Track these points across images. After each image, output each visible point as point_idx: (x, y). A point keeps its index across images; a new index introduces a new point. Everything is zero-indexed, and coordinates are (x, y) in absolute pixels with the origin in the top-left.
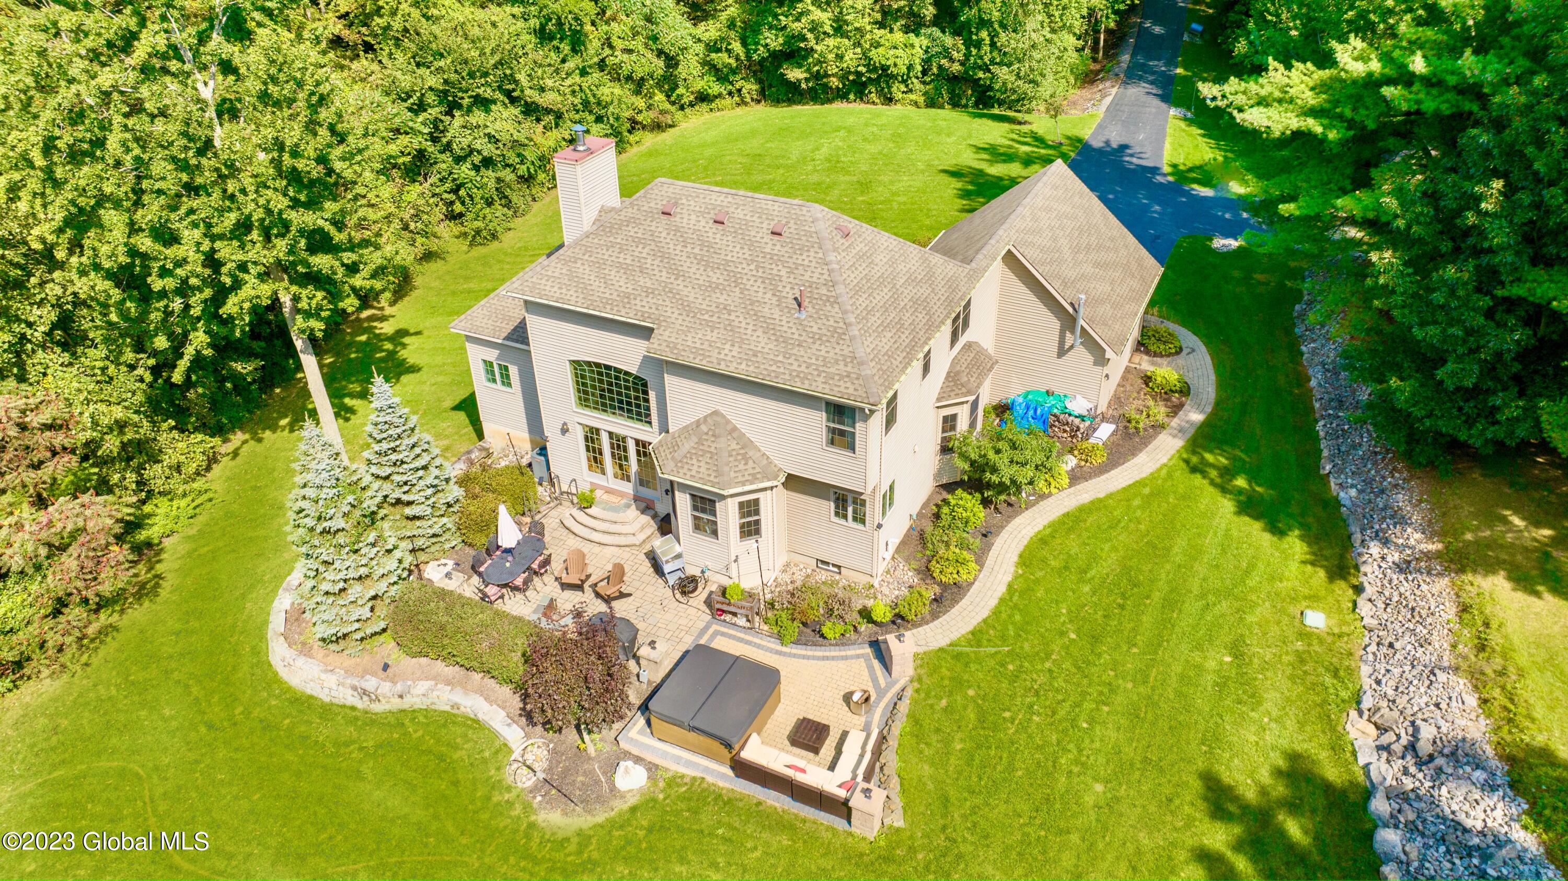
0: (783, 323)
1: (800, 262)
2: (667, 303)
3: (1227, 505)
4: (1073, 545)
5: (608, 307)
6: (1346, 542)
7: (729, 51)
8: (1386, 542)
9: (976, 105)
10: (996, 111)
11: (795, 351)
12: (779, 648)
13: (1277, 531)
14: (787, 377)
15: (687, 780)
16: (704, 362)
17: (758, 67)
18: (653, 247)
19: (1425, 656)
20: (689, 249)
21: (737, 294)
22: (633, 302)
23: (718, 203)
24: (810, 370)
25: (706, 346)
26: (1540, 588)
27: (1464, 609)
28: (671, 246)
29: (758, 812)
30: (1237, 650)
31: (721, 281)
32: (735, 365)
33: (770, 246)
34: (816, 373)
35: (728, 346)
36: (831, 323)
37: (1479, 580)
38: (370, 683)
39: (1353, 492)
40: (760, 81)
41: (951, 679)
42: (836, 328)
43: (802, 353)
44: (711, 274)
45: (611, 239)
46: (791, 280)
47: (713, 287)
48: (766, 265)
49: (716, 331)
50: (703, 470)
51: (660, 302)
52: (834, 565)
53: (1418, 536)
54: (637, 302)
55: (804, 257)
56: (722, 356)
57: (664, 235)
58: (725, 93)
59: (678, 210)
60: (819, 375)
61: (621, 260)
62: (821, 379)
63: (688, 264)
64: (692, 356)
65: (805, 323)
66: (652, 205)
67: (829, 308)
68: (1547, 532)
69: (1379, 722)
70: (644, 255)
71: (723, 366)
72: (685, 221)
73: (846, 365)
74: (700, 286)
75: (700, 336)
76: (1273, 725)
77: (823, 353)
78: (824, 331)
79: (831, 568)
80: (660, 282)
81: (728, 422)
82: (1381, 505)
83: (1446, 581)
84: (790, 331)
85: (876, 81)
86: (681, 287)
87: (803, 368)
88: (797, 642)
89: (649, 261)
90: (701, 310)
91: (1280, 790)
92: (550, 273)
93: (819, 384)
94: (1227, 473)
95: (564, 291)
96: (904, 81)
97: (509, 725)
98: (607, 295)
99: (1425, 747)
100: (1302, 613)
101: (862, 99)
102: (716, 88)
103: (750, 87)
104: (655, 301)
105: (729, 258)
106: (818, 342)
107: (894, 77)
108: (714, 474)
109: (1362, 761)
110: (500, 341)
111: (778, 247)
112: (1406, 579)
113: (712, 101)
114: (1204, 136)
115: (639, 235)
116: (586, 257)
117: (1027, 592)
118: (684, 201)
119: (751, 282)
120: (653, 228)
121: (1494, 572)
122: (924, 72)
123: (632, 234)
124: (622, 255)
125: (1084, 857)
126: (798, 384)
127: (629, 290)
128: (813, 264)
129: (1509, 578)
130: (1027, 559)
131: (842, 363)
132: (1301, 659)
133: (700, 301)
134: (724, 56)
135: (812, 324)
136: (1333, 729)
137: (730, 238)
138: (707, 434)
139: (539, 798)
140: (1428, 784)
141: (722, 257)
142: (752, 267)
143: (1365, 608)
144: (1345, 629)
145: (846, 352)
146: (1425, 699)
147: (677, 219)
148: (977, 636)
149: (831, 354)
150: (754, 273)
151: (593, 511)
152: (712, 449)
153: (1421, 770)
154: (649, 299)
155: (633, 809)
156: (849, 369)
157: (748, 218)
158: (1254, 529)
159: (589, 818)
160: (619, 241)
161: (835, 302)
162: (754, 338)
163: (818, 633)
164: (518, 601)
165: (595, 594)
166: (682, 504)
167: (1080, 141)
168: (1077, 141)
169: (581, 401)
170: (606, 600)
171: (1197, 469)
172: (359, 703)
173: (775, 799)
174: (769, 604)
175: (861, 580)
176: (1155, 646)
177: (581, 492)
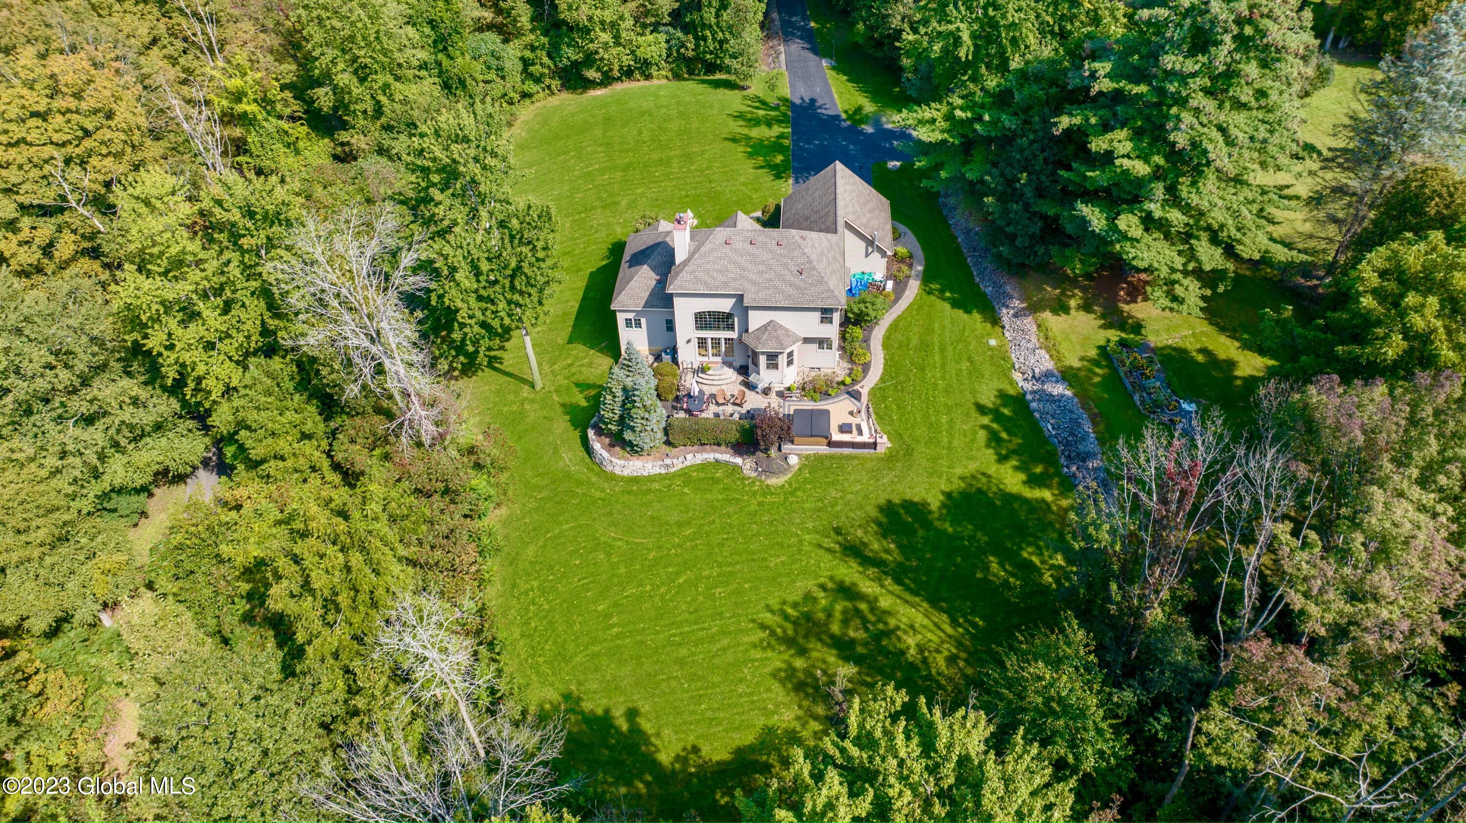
0: (796, 281)
1: (794, 255)
2: (744, 282)
3: (947, 306)
4: (899, 336)
5: (719, 289)
6: (993, 310)
7: (541, 64)
8: (1007, 307)
11: (805, 292)
12: (815, 404)
13: (968, 312)
14: (806, 302)
15: (812, 455)
16: (770, 304)
17: (562, 71)
18: (728, 260)
19: (1030, 346)
20: (744, 258)
21: (773, 273)
22: (729, 285)
23: (749, 235)
24: (814, 298)
25: (769, 296)
26: (1060, 312)
27: (1039, 326)
28: (736, 258)
30: (970, 360)
31: (764, 269)
32: (783, 302)
33: (779, 250)
35: (778, 294)
36: (816, 277)
37: (1041, 314)
39: (990, 289)
41: (880, 397)
42: (818, 279)
43: (809, 292)
44: (758, 266)
45: (707, 259)
46: (793, 263)
47: (761, 273)
48: (780, 259)
49: (770, 290)
50: (774, 344)
51: (742, 283)
52: (817, 369)
53: (1018, 302)
54: (731, 284)
55: (794, 252)
56: (777, 298)
57: (731, 253)
58: (540, 89)
59: (733, 241)
60: (818, 299)
61: (716, 268)
62: (820, 301)
63: (747, 264)
64: (764, 301)
65: (806, 279)
66: (719, 241)
67: (813, 271)
68: (1058, 291)
69: (1022, 371)
70: (725, 264)
71: (779, 303)
72: (737, 246)
73: (827, 293)
74: (756, 273)
75: (764, 293)
76: (990, 382)
77: (816, 291)
78: (814, 281)
80: (738, 274)
81: (778, 324)
82: (1002, 292)
83: (1031, 317)
84: (801, 284)
85: (639, 69)
86: (748, 274)
87: (811, 298)
88: (820, 400)
89: (729, 266)
90: (760, 282)
91: (998, 402)
92: (685, 279)
93: (819, 303)
94: (942, 291)
95: (696, 285)
96: (656, 65)
97: (734, 458)
98: (716, 282)
99: (1037, 375)
100: (987, 341)
101: (630, 80)
102: (535, 88)
105: (763, 258)
106: (814, 286)
107: (650, 63)
108: (780, 345)
109: (1020, 385)
110: (639, 309)
111: (782, 251)
112: (1018, 320)
113: (532, 96)
115: (719, 255)
116: (699, 269)
118: (734, 237)
119: (777, 267)
120: (724, 251)
121: (1045, 310)
122: (668, 57)
123: (715, 255)
124: (715, 265)
125: (949, 437)
126: (812, 304)
127: (725, 279)
129: (1050, 311)
130: (886, 346)
131: (825, 293)
132: (992, 357)
133: (758, 279)
135: (808, 279)
136: (1009, 378)
137: (760, 250)
138: (771, 330)
139: (764, 477)
140: (1040, 386)
141: (760, 258)
142: (775, 261)
143: (1007, 334)
144: (1003, 343)
145: (826, 288)
146: (1034, 360)
147: (734, 245)
148: (882, 380)
149: (819, 290)
150: (776, 263)
151: (709, 372)
152: (776, 335)
153: (1038, 383)
154: (739, 283)
155: (800, 469)
156: (829, 294)
157: (765, 240)
158: (960, 313)
159: (786, 476)
160: (711, 259)
162: (787, 291)
163: (827, 395)
164: (704, 415)
165: (734, 404)
166: (763, 360)
167: (787, 100)
168: (785, 100)
169: (697, 328)
170: (740, 405)
171: (930, 293)
172: (663, 471)
173: (846, 451)
174: (803, 389)
175: (829, 371)
176: (943, 366)
177: (695, 366)
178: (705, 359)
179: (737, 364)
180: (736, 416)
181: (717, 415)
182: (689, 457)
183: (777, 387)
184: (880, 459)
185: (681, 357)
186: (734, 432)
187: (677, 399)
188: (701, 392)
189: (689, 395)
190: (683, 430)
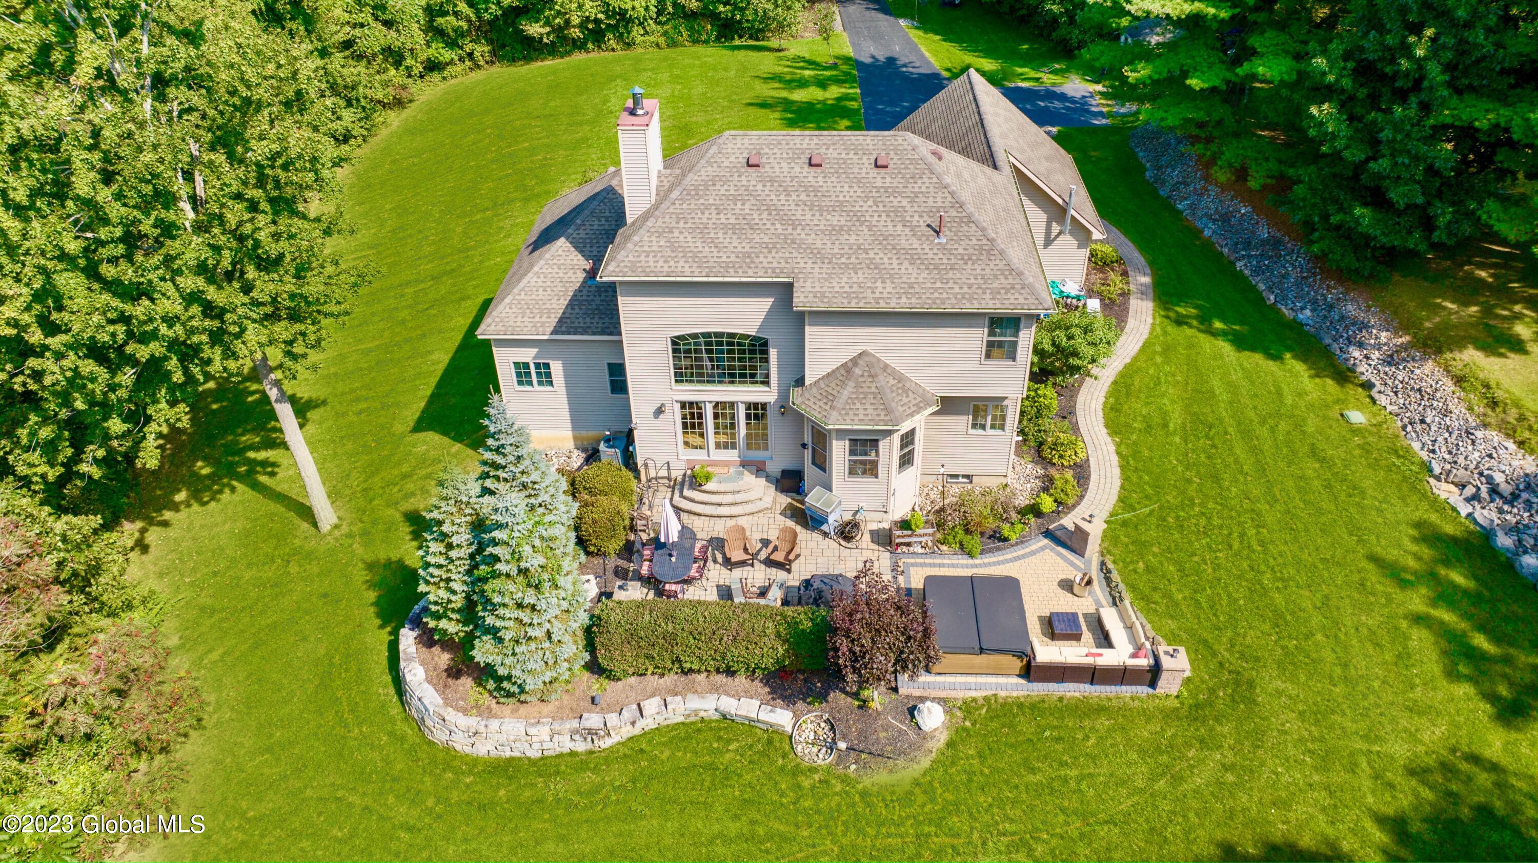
0: (927, 251)
1: (917, 190)
2: (795, 254)
3: (1225, 347)
4: (1138, 406)
5: (731, 270)
6: (1327, 353)
7: (456, 14)
8: (1362, 345)
9: (718, 39)
10: (737, 42)
11: (950, 275)
12: (971, 561)
13: (1274, 357)
14: (954, 301)
15: (981, 702)
16: (861, 305)
17: (488, 27)
18: (754, 202)
19: (1454, 423)
20: (794, 197)
21: (866, 231)
22: (757, 260)
23: (805, 146)
24: (973, 290)
25: (856, 288)
26: (1503, 350)
27: (1460, 380)
28: (773, 197)
29: (1067, 708)
30: (1317, 456)
31: (843, 222)
32: (895, 300)
33: (879, 179)
34: (980, 291)
35: (879, 284)
36: (974, 241)
37: (1457, 355)
38: (593, 720)
39: (1308, 312)
40: (490, 42)
41: (1133, 543)
42: (981, 246)
43: (958, 276)
44: (829, 217)
45: (702, 201)
46: (916, 208)
47: (836, 231)
48: (883, 198)
49: (860, 272)
50: (870, 411)
51: (787, 255)
52: (964, 476)
53: (1384, 334)
54: (761, 259)
55: (919, 184)
56: (877, 295)
57: (760, 187)
58: (456, 58)
59: (764, 160)
60: (984, 293)
61: (723, 221)
62: (988, 296)
63: (800, 212)
64: (845, 301)
65: (949, 246)
66: (732, 159)
67: (966, 228)
68: (1474, 309)
69: (1456, 480)
70: (747, 211)
71: (882, 304)
72: (777, 169)
73: (1006, 278)
74: (823, 231)
75: (845, 280)
76: (1384, 506)
77: (979, 271)
78: (971, 251)
79: (961, 480)
80: (778, 236)
81: (879, 360)
82: (1337, 317)
83: (1430, 362)
84: (936, 257)
85: (613, 28)
86: (803, 236)
87: (965, 289)
88: (982, 552)
89: (755, 216)
90: (834, 255)
91: (1428, 554)
92: (646, 248)
93: (988, 301)
94: (1205, 319)
95: (672, 263)
96: (641, 24)
97: (771, 711)
98: (724, 259)
99: (1506, 489)
100: (1342, 415)
101: (599, 47)
102: (447, 55)
103: (481, 50)
104: (780, 254)
105: (841, 198)
106: (970, 262)
107: (631, 20)
108: (883, 413)
109: (1463, 513)
110: (546, 337)
111: (888, 180)
112: (1398, 369)
113: (444, 68)
114: (944, 40)
115: (732, 192)
116: (681, 224)
117: (1136, 454)
118: (766, 150)
119: (876, 218)
120: (744, 183)
121: (1465, 347)
122: (659, 13)
123: (723, 192)
124: (722, 216)
125: (1338, 649)
126: (968, 305)
127: (747, 249)
128: (932, 190)
129: (1477, 348)
130: (1114, 428)
131: (1002, 277)
132: (1367, 450)
133: (829, 246)
134: (451, 19)
135: (956, 246)
136: (1424, 495)
137: (833, 179)
138: (862, 376)
139: (853, 767)
140: (1526, 514)
141: (833, 198)
142: (870, 203)
143: (1383, 400)
144: (1379, 419)
145: (1001, 266)
146: (1477, 454)
147: (767, 168)
148: (1126, 502)
149: (988, 271)
150: (875, 208)
151: (709, 486)
152: (873, 390)
153: (1513, 506)
154: (774, 254)
155: (950, 744)
156: (1011, 281)
157: (843, 156)
158: (1258, 358)
159: (915, 766)
160: (711, 201)
161: (970, 220)
162: (903, 271)
163: (998, 538)
164: (693, 593)
165: (769, 563)
166: (839, 452)
167: (849, 59)
168: (847, 59)
169: (680, 377)
170: (785, 566)
171: (1180, 322)
172: (581, 746)
173: (1073, 690)
174: (940, 525)
175: (994, 483)
176: (1262, 470)
177: (677, 474)
178: (699, 456)
179: (775, 467)
180: (776, 595)
181: (726, 593)
182: (652, 706)
183: (873, 522)
184: (1170, 715)
185: (642, 451)
186: (770, 640)
187: (628, 550)
188: (686, 532)
189: (657, 544)
190: (632, 636)
